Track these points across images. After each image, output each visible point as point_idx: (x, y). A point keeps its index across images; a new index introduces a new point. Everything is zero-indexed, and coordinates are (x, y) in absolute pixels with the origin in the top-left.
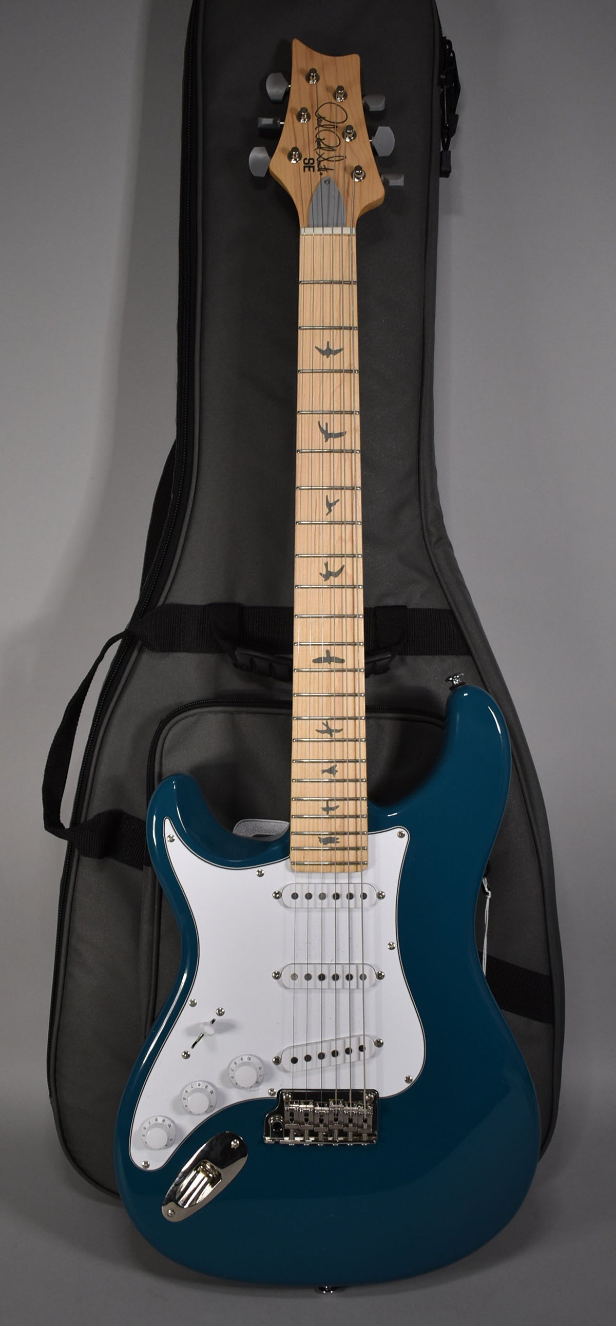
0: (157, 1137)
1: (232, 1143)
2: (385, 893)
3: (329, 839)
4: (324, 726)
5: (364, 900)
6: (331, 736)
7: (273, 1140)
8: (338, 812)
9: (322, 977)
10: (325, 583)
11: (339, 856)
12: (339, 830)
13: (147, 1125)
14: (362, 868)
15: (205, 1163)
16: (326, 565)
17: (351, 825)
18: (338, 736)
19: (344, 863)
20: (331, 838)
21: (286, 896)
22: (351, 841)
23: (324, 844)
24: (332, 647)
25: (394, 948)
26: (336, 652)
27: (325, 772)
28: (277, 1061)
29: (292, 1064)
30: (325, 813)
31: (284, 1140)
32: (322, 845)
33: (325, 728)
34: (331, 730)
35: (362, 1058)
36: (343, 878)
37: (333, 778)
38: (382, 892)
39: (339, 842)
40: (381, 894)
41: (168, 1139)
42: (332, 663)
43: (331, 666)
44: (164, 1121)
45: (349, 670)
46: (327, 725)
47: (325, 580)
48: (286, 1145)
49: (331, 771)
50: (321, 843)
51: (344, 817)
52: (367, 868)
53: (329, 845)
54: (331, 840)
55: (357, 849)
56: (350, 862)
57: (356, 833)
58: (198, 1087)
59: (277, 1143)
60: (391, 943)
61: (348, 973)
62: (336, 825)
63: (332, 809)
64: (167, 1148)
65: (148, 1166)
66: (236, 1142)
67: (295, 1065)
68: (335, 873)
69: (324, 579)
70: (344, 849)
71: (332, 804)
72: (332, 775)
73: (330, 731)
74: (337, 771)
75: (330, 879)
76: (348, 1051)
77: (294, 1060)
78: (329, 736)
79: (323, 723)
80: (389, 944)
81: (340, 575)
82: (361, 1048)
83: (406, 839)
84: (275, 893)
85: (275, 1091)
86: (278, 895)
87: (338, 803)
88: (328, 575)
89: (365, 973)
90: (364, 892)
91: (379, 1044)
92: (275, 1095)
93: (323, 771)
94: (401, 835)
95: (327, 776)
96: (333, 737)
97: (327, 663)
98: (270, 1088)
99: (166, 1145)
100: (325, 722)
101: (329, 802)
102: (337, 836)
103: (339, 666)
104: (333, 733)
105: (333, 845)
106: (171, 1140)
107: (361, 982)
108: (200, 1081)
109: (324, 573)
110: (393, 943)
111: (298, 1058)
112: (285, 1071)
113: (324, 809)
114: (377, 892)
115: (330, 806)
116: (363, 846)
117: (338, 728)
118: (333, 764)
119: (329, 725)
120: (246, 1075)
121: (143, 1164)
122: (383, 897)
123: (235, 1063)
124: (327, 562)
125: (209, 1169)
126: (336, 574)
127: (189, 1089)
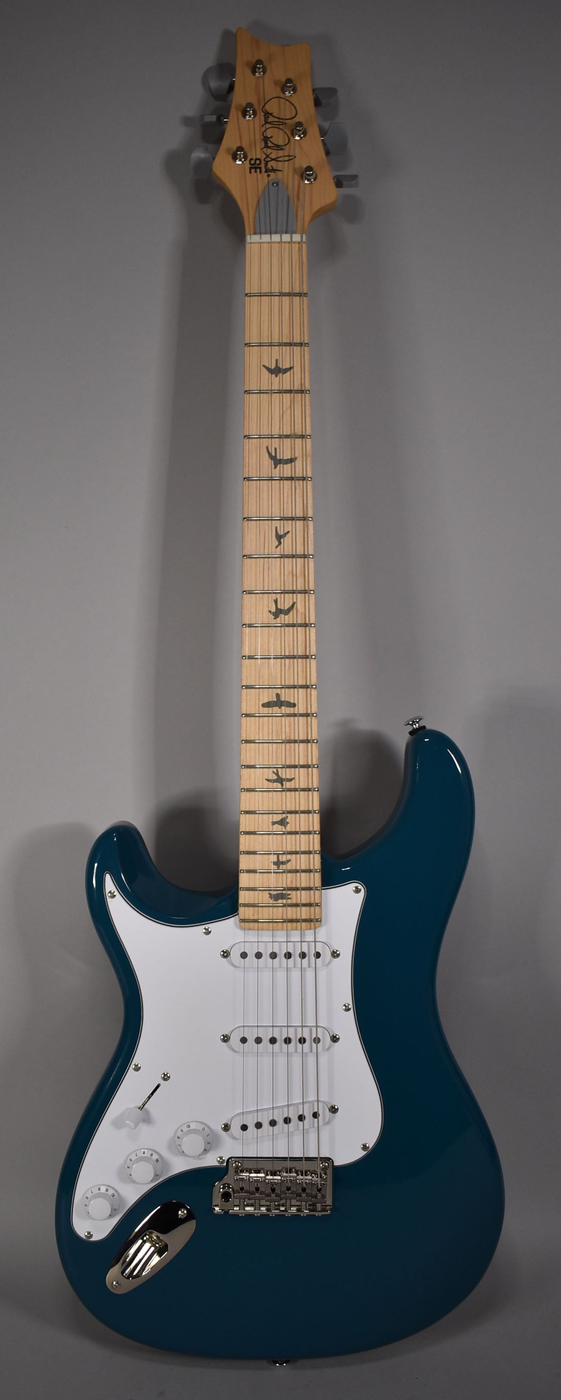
0: (100, 1207)
1: (180, 1212)
2: (340, 951)
3: (279, 896)
4: (274, 775)
5: (317, 960)
6: (282, 785)
7: (222, 1210)
8: (289, 866)
9: (273, 1041)
10: (274, 621)
11: (291, 913)
12: (289, 885)
13: (89, 1195)
14: (315, 925)
15: (151, 1233)
16: (276, 602)
17: (303, 880)
18: (288, 785)
19: (297, 921)
20: (282, 893)
21: (235, 955)
22: (304, 897)
23: (274, 901)
24: (283, 690)
25: (349, 1009)
26: (286, 695)
27: (275, 824)
28: (226, 1128)
29: (242, 1131)
30: (275, 867)
31: (233, 1210)
32: (271, 901)
33: (275, 777)
34: (282, 779)
35: (316, 1125)
36: (295, 936)
37: (284, 830)
38: (337, 951)
39: (291, 898)
40: (336, 953)
41: (112, 1209)
42: (283, 708)
43: (281, 710)
44: (107, 1190)
45: (302, 715)
46: (277, 774)
47: (274, 619)
48: (236, 1216)
49: (283, 822)
50: (271, 899)
51: (296, 871)
52: (320, 926)
53: (280, 901)
54: (283, 896)
55: (310, 905)
56: (302, 920)
57: (310, 889)
58: (143, 1155)
59: (226, 1213)
60: (347, 1005)
61: (301, 1036)
62: (288, 880)
63: (283, 863)
64: (110, 1218)
65: (91, 1236)
66: (183, 1212)
67: (244, 1132)
68: (287, 930)
69: (273, 617)
70: (296, 905)
71: (283, 858)
72: (283, 827)
73: (280, 780)
74: (288, 823)
75: (281, 936)
76: (301, 1118)
77: (244, 1128)
78: (279, 785)
79: (273, 772)
80: (345, 1005)
81: (291, 612)
82: (315, 1115)
83: (362, 895)
84: (223, 951)
85: (224, 1158)
86: (226, 954)
87: (289, 857)
88: (278, 613)
89: (318, 1036)
90: (317, 951)
91: (334, 1110)
92: (224, 1163)
93: (274, 823)
94: (357, 891)
95: (278, 828)
96: (284, 787)
97: (277, 708)
98: (219, 1156)
99: (110, 1216)
100: (275, 770)
101: (280, 856)
102: (289, 892)
103: (290, 710)
104: (284, 783)
105: (284, 901)
106: (115, 1210)
107: (314, 1045)
108: (146, 1149)
109: (274, 610)
110: (349, 1005)
111: (248, 1124)
112: (234, 1138)
113: (275, 863)
114: (332, 951)
115: (281, 860)
116: (316, 902)
117: (288, 777)
118: (284, 816)
119: (280, 774)
120: (193, 1144)
121: (86, 1234)
122: (338, 955)
123: (182, 1131)
124: (277, 599)
125: (155, 1240)
126: (287, 612)
127: (134, 1158)
